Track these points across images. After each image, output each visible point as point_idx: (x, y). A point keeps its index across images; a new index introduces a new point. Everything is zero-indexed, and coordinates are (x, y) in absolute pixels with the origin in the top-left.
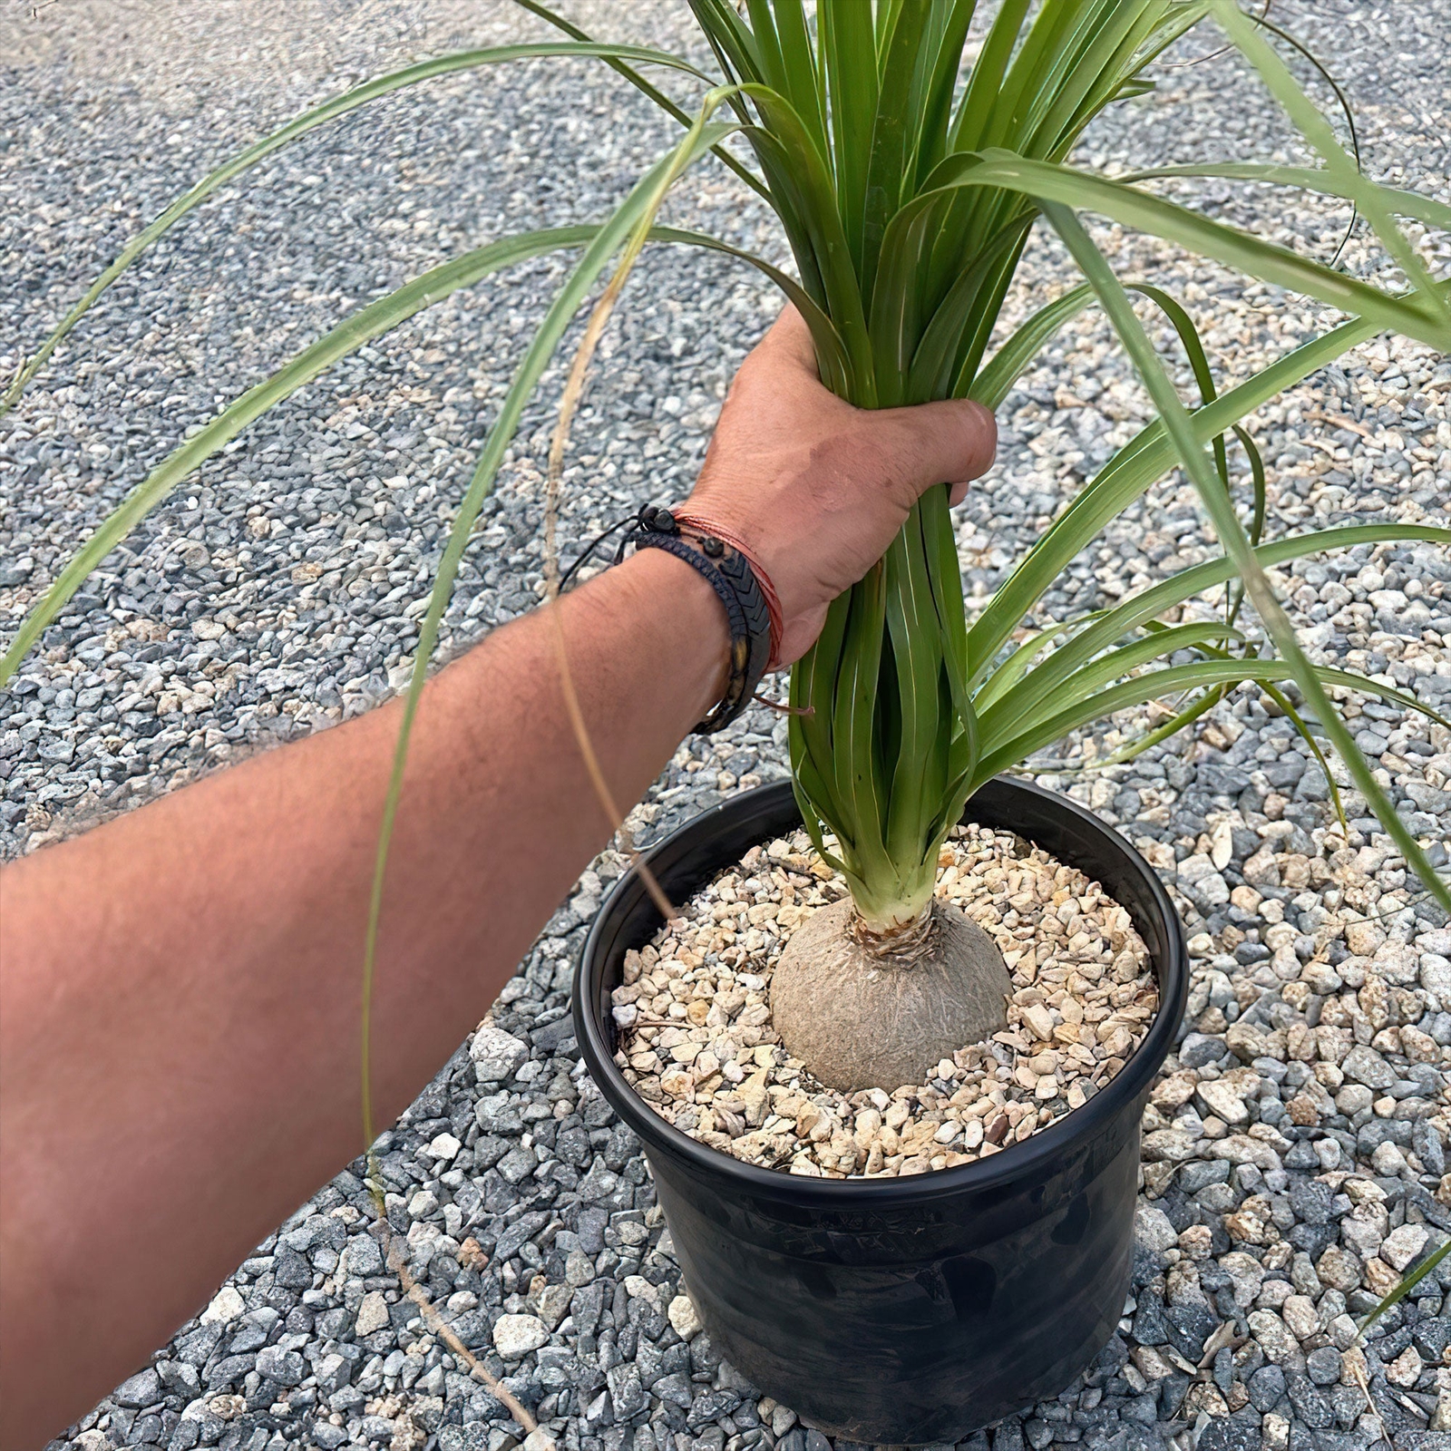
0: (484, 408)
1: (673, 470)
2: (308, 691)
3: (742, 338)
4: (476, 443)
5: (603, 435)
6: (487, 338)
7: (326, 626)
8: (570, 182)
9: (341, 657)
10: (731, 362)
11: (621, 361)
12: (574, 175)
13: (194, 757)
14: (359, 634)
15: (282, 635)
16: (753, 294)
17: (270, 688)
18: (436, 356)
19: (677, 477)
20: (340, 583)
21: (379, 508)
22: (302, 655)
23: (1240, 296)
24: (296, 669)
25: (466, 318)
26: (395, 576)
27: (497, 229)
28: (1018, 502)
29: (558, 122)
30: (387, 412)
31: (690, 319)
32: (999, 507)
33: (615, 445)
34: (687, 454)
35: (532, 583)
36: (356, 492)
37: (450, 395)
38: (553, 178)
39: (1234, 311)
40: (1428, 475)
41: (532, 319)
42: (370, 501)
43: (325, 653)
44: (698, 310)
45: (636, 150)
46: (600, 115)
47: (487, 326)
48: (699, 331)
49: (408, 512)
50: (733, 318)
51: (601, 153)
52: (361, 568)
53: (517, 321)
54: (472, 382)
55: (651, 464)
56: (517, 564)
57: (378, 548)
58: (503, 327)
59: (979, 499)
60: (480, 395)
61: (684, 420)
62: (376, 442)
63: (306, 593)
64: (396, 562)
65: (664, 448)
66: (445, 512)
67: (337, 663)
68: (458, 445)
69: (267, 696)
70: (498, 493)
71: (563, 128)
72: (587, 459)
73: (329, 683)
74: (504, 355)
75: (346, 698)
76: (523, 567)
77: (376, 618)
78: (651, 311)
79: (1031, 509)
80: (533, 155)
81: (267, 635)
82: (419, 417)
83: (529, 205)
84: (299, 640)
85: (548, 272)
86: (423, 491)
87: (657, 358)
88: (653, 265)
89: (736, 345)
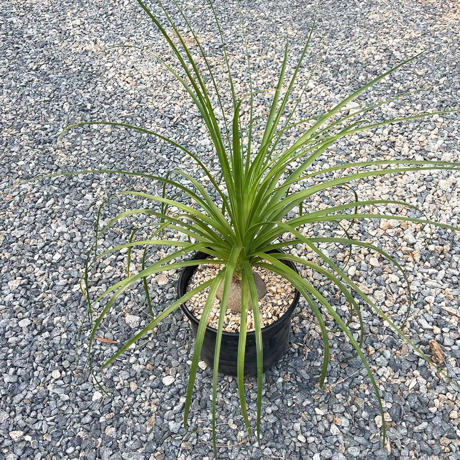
0: (36, 134)
1: (105, 149)
2: (29, 236)
3: (107, 102)
4: (40, 146)
5: (78, 139)
6: (25, 108)
7: (23, 214)
8: (24, 45)
9: (34, 223)
10: (107, 110)
11: (72, 112)
12: (24, 42)
13: (6, 262)
14: (35, 215)
15: (11, 219)
16: (103, 85)
17: (17, 237)
18: (10, 117)
19: (107, 151)
20: (20, 200)
21: (20, 173)
22: (21, 225)
23: (237, 77)
24: (22, 229)
25: (14, 101)
26: (37, 195)
27: (7, 65)
28: (203, 148)
29: (9, 20)
30: (4, 139)
31: (87, 96)
32: (198, 150)
33: (84, 142)
34: (107, 142)
35: (80, 191)
36: (9, 168)
37: (23, 130)
38: (17, 43)
39: (237, 82)
40: (293, 128)
41: (36, 100)
42: (15, 171)
43: (28, 223)
44: (89, 92)
45: (42, 31)
46: (23, 16)
47: (22, 104)
48: (93, 100)
49: (30, 173)
50: (100, 94)
51: (30, 32)
52: (24, 194)
53: (32, 101)
54: (28, 125)
55: (97, 147)
56: (73, 185)
57: (26, 186)
58: (28, 104)
59: (193, 148)
60: (33, 129)
61: (101, 131)
62: (6, 150)
63: (11, 204)
64: (35, 190)
65: (99, 142)
66: (41, 171)
67: (34, 225)
68: (34, 148)
69: (17, 239)
70: (56, 163)
71: (12, 22)
72: (77, 148)
73: (35, 232)
74: (33, 114)
75: (42, 235)
76: (75, 186)
77: (38, 209)
78: (74, 94)
79: (206, 150)
80: (6, 34)
81: (7, 221)
82: (16, 140)
83: (14, 55)
84: (17, 220)
85: (32, 80)
86: (31, 165)
87: (83, 110)
88: (67, 76)
89: (106, 104)
